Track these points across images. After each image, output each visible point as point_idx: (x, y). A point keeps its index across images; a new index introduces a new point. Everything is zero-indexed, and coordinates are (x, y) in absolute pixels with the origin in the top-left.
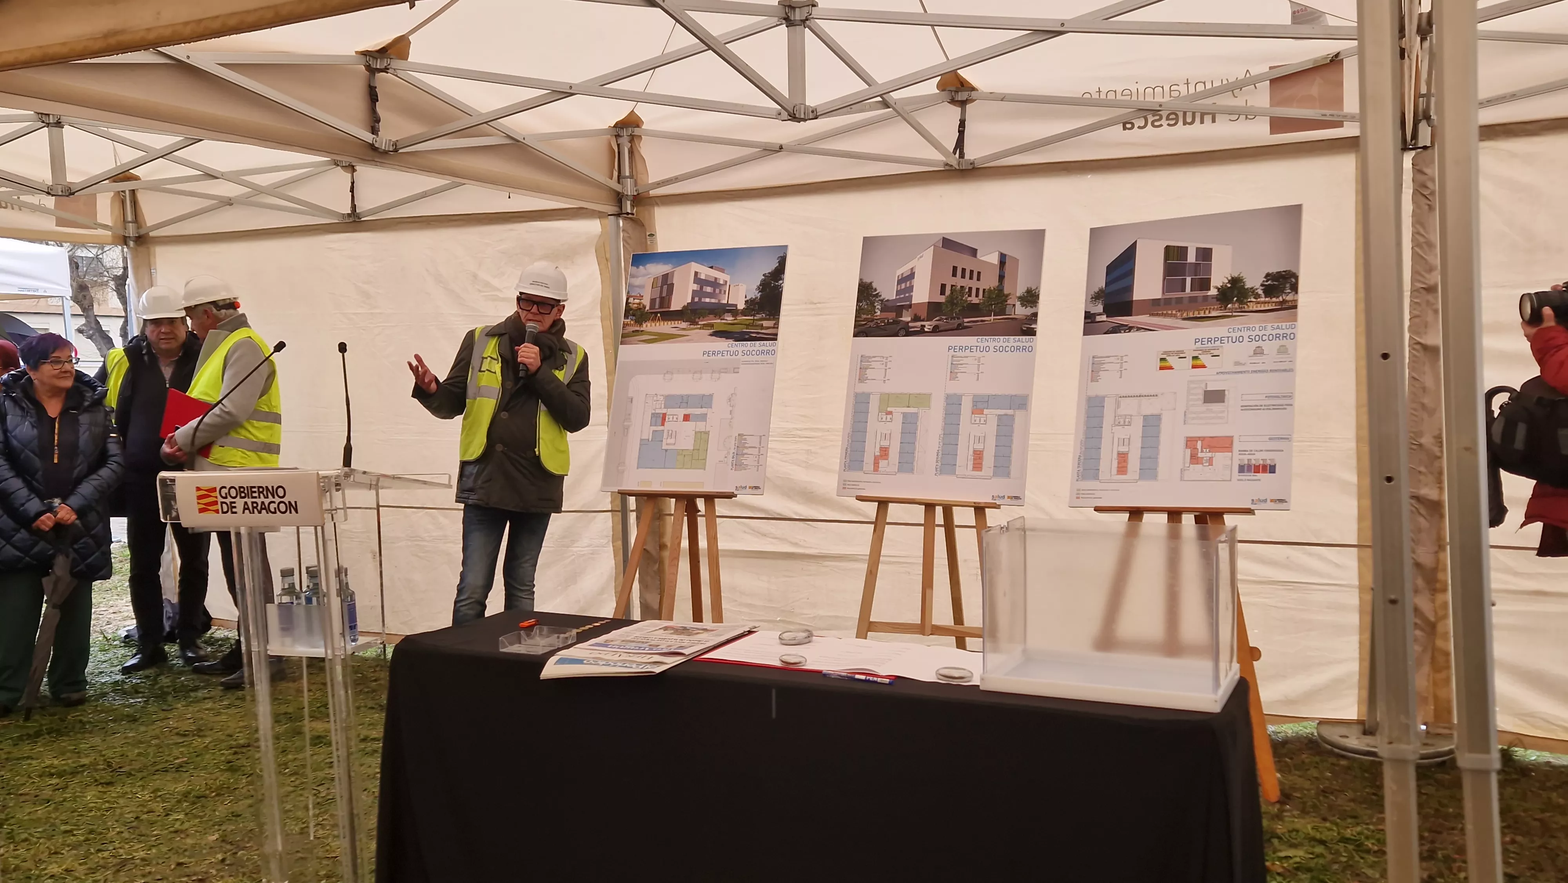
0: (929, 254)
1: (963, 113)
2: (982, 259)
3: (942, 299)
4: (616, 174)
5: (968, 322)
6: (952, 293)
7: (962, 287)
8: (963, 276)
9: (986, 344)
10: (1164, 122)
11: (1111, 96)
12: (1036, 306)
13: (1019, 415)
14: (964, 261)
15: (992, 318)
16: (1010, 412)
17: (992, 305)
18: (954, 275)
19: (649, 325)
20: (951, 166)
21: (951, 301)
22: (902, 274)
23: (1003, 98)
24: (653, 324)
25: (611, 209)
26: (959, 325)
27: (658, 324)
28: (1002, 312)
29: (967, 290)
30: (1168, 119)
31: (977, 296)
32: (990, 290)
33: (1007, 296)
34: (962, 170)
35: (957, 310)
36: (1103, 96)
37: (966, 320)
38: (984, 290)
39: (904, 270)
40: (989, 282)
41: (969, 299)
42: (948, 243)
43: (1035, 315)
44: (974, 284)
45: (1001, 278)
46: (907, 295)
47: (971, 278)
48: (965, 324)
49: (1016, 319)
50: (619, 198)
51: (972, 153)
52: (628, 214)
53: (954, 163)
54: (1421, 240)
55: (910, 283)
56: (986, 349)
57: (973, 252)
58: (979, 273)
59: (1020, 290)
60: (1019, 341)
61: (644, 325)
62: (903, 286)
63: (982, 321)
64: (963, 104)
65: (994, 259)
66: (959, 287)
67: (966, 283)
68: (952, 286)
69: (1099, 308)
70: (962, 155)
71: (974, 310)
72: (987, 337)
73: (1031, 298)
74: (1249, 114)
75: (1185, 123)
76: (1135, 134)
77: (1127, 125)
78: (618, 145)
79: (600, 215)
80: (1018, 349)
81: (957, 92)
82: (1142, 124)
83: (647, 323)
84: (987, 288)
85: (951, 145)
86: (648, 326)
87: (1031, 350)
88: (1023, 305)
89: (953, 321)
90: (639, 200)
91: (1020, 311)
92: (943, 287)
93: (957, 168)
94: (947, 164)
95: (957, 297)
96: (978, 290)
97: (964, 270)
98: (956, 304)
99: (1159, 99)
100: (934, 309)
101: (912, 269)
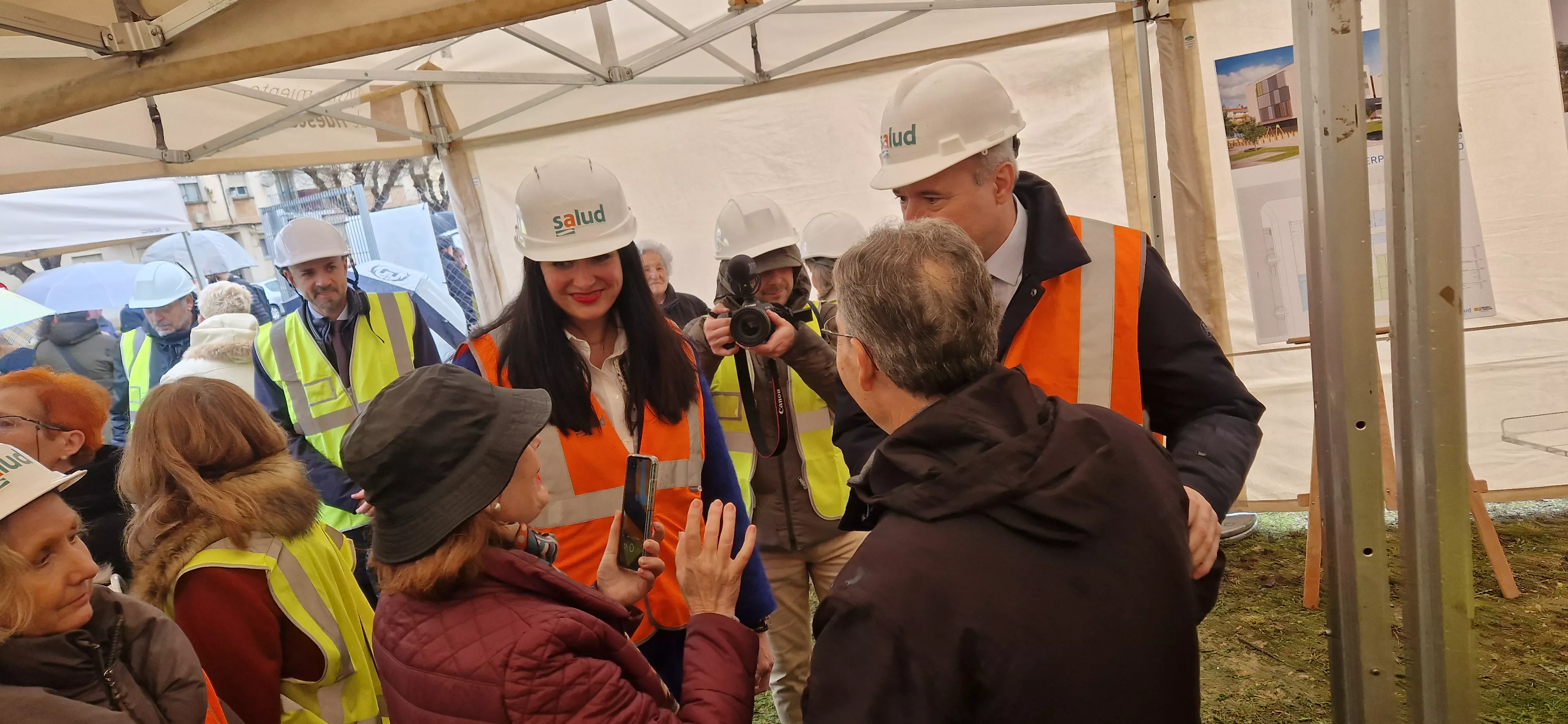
19: (1266, 140)
24: (1273, 138)
27: (1279, 137)
61: (1260, 141)
83: (1263, 138)
86: (1266, 142)
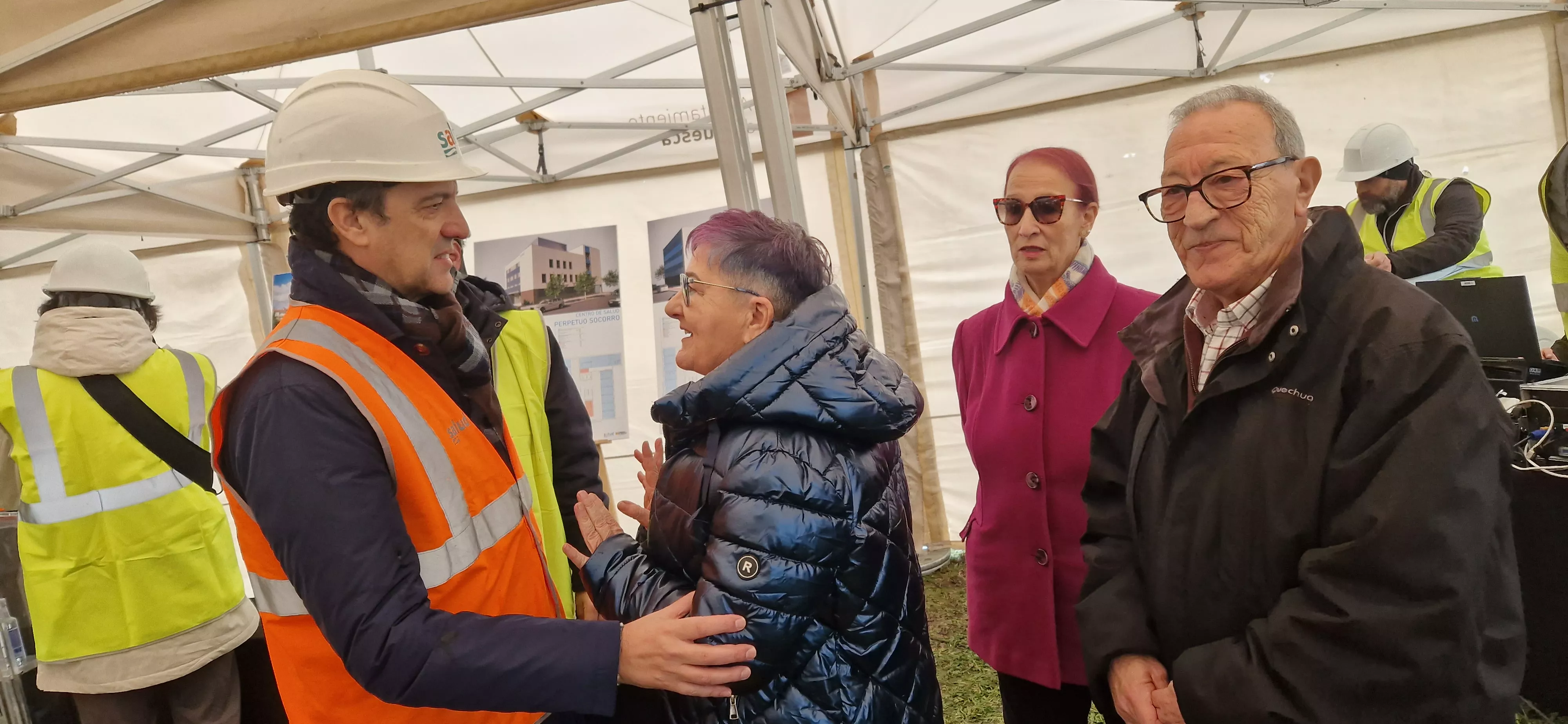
0: (528, 253)
1: (541, 139)
2: (571, 251)
3: (544, 286)
4: (248, 207)
5: (566, 302)
6: (551, 281)
7: (559, 275)
8: (558, 266)
9: (584, 317)
10: (691, 139)
11: (652, 122)
12: (617, 284)
13: (616, 369)
14: (558, 255)
15: (585, 296)
16: (609, 368)
17: (583, 287)
18: (551, 266)
20: (537, 181)
21: (552, 287)
22: (510, 270)
23: (572, 125)
25: (248, 237)
26: (560, 305)
28: (592, 291)
29: (563, 277)
30: (691, 135)
31: (571, 280)
32: (581, 277)
33: (594, 279)
34: (547, 184)
35: (558, 294)
36: (645, 121)
37: (565, 300)
38: (576, 276)
39: (511, 266)
40: (579, 269)
41: (566, 284)
42: (543, 242)
43: (618, 291)
44: (567, 272)
45: (588, 265)
46: (516, 285)
47: (565, 267)
48: (565, 304)
49: (604, 296)
50: (253, 227)
51: (554, 168)
52: (264, 240)
53: (539, 179)
54: (874, 210)
55: (517, 276)
56: (584, 321)
57: (564, 247)
58: (570, 263)
59: (604, 273)
60: (608, 312)
62: (512, 279)
63: (578, 300)
64: (539, 132)
65: (581, 251)
66: (556, 276)
67: (562, 271)
68: (551, 275)
69: (662, 281)
70: (545, 172)
71: (570, 292)
72: (583, 312)
73: (613, 278)
76: (673, 148)
77: (665, 141)
78: (247, 183)
80: (608, 319)
81: (532, 123)
82: (676, 140)
84: (578, 274)
85: (534, 165)
87: (618, 318)
88: (607, 284)
89: (555, 302)
90: (274, 227)
91: (606, 289)
92: (544, 276)
93: (542, 182)
94: (533, 180)
95: (555, 285)
96: (571, 276)
97: (558, 262)
98: (556, 289)
100: (539, 294)
101: (517, 265)
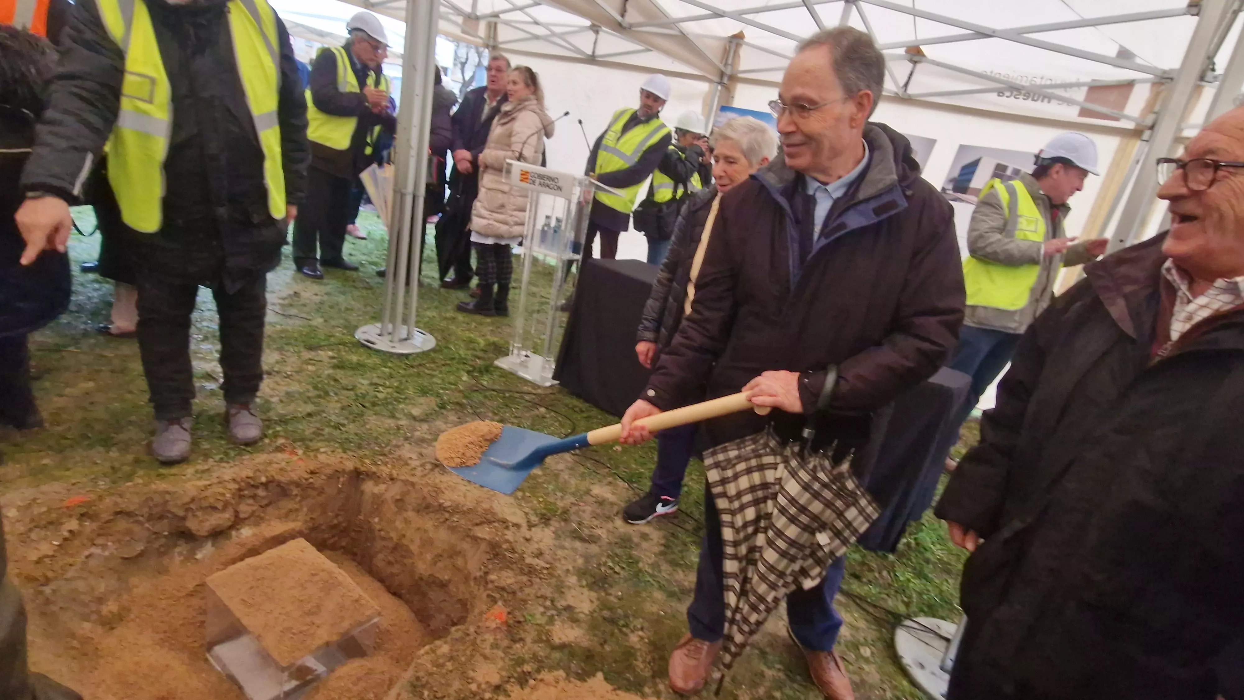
1: (914, 68)
4: (724, 61)
10: (1021, 97)
11: (997, 76)
20: (898, 95)
23: (939, 64)
25: (716, 79)
30: (1024, 95)
34: (904, 98)
36: (993, 75)
50: (722, 74)
51: (912, 90)
52: (724, 83)
53: (901, 95)
64: (916, 62)
69: (951, 187)
70: (905, 90)
74: (1069, 102)
75: (1033, 100)
76: (1003, 100)
77: (1000, 93)
78: (730, 47)
79: (710, 81)
81: (915, 55)
82: (1009, 95)
85: (904, 84)
90: (733, 78)
93: (902, 97)
99: (1023, 83)
